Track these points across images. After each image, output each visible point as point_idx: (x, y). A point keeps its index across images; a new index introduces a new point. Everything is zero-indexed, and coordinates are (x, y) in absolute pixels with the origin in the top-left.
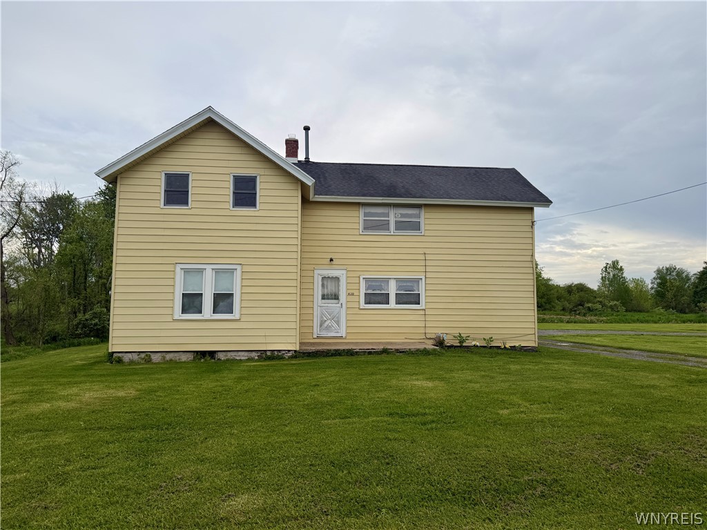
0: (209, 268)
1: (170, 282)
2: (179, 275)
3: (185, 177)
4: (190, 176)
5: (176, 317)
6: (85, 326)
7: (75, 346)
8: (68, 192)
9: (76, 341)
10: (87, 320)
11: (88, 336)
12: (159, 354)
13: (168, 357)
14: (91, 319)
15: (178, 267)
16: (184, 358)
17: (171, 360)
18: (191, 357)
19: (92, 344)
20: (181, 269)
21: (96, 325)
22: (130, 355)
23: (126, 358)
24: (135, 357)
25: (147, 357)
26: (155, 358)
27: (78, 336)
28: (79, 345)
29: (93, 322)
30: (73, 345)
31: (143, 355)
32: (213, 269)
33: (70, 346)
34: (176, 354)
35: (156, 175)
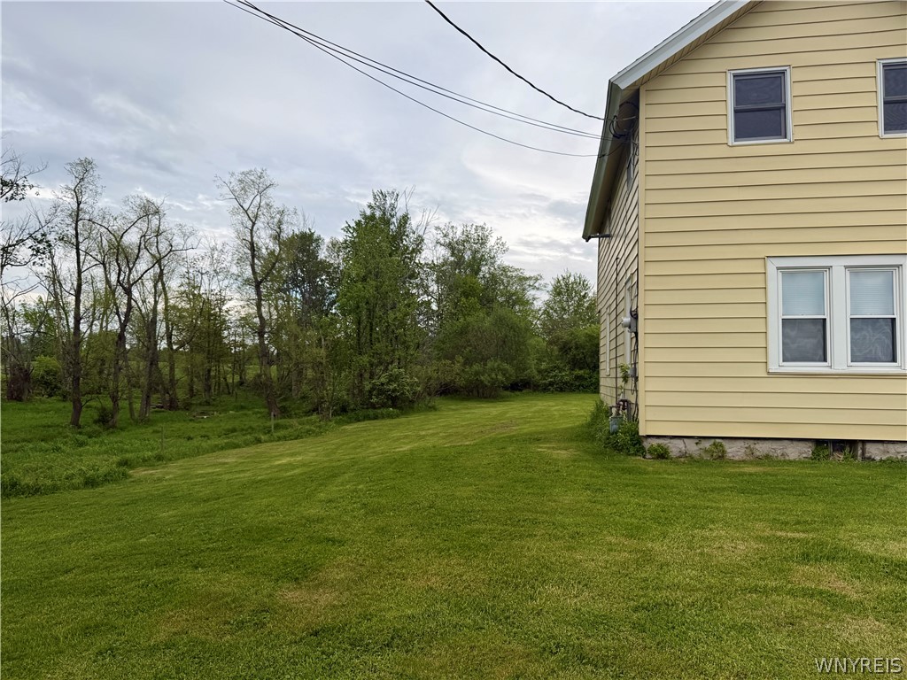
0: (838, 265)
1: (758, 296)
2: (775, 282)
3: (775, 80)
4: (788, 74)
5: (773, 368)
6: (381, 392)
7: (370, 419)
8: (310, 229)
9: (371, 412)
10: (382, 384)
11: (384, 405)
12: (740, 443)
13: (762, 449)
14: (388, 383)
15: (772, 266)
16: (793, 453)
17: (767, 456)
18: (808, 450)
19: (390, 416)
20: (778, 268)
21: (394, 390)
22: (679, 443)
23: (675, 448)
24: (692, 447)
25: (716, 449)
26: (733, 450)
27: (373, 406)
28: (376, 418)
29: (391, 387)
30: (367, 418)
31: (707, 444)
32: (846, 267)
33: (364, 420)
34: (775, 445)
35: (718, 80)
